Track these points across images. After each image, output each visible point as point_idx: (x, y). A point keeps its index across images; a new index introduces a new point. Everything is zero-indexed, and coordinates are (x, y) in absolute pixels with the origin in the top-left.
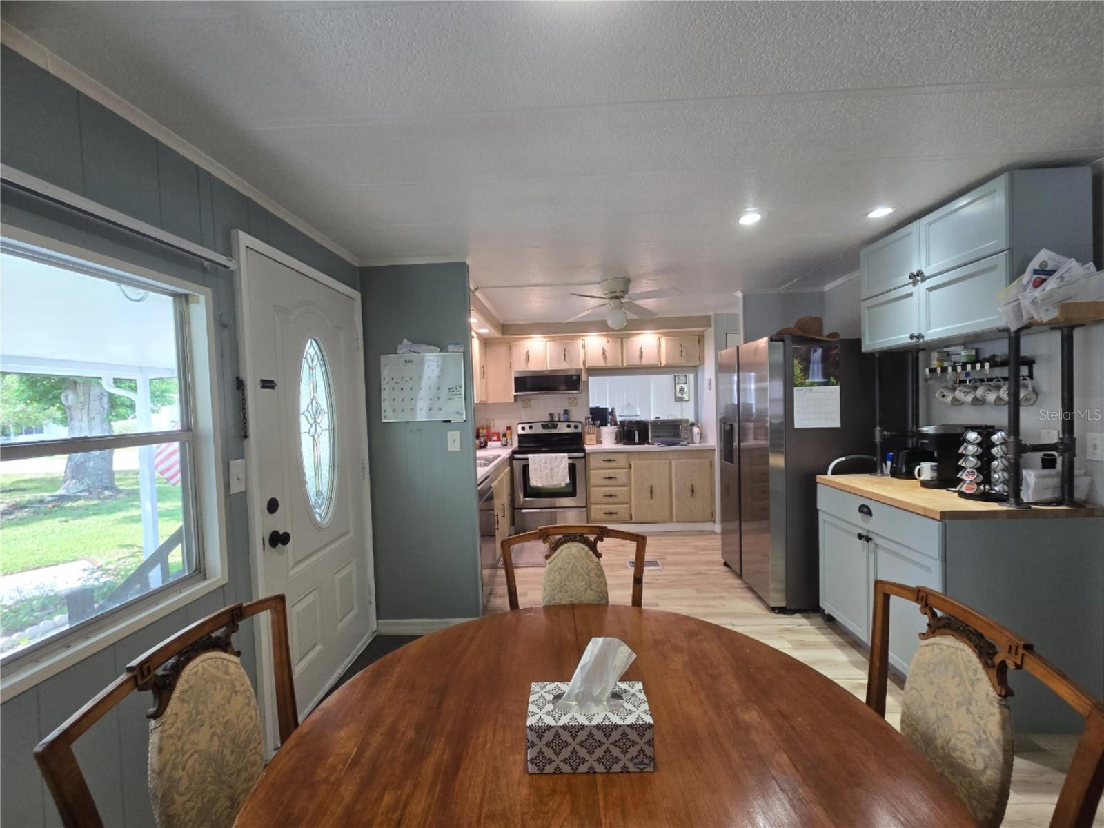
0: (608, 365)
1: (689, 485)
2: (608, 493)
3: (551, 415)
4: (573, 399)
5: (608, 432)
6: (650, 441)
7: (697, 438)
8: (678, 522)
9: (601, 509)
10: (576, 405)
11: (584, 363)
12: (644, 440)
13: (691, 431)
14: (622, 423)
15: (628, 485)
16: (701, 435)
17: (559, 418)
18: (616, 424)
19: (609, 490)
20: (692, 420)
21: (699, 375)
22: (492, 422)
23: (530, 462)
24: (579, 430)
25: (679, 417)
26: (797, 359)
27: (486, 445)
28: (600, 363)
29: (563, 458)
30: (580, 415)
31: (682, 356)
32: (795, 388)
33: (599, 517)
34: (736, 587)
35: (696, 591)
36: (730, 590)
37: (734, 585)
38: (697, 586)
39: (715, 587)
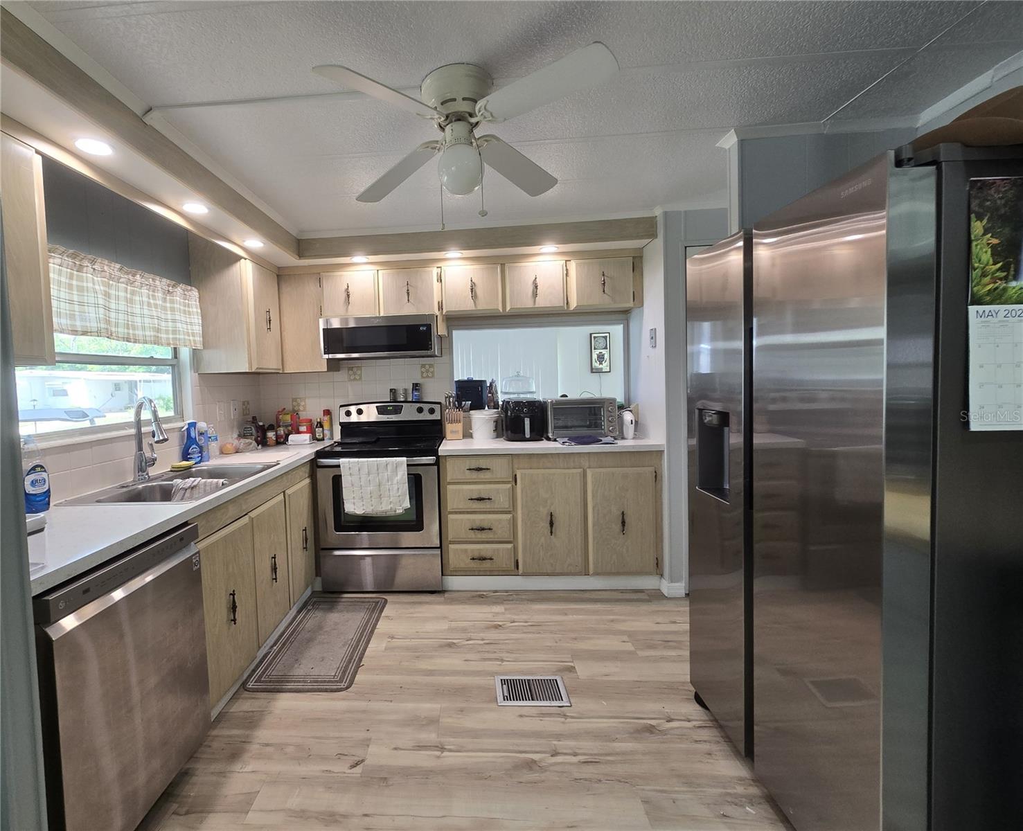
0: (479, 308)
1: (616, 513)
2: (477, 525)
3: (393, 391)
4: (427, 366)
5: (482, 420)
6: (550, 435)
7: (629, 430)
8: (596, 574)
9: (466, 551)
10: (433, 376)
11: (440, 308)
12: (539, 433)
13: (620, 417)
14: (506, 403)
15: (512, 510)
16: (636, 423)
17: (406, 396)
18: (496, 406)
19: (479, 519)
20: (620, 399)
21: (631, 325)
22: (303, 403)
23: (344, 472)
24: (436, 416)
25: (597, 396)
26: (980, 218)
27: (287, 439)
28: (467, 305)
29: (397, 465)
30: (439, 391)
31: (604, 291)
32: (972, 309)
33: (462, 565)
34: (742, 796)
35: (647, 813)
36: (729, 810)
37: (735, 788)
38: (648, 788)
39: (691, 792)
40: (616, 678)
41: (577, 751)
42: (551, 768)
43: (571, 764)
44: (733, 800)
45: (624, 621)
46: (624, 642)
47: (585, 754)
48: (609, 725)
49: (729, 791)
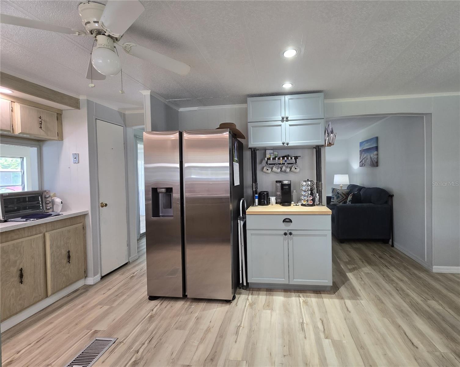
7: (59, 207)
31: (41, 127)
34: (188, 306)
35: (180, 330)
36: (190, 310)
37: (185, 307)
38: (172, 326)
39: (180, 316)
40: (119, 317)
41: (143, 342)
42: (143, 354)
43: (147, 347)
44: (188, 309)
45: (88, 303)
46: (101, 308)
47: (146, 340)
48: (140, 328)
49: (185, 308)
